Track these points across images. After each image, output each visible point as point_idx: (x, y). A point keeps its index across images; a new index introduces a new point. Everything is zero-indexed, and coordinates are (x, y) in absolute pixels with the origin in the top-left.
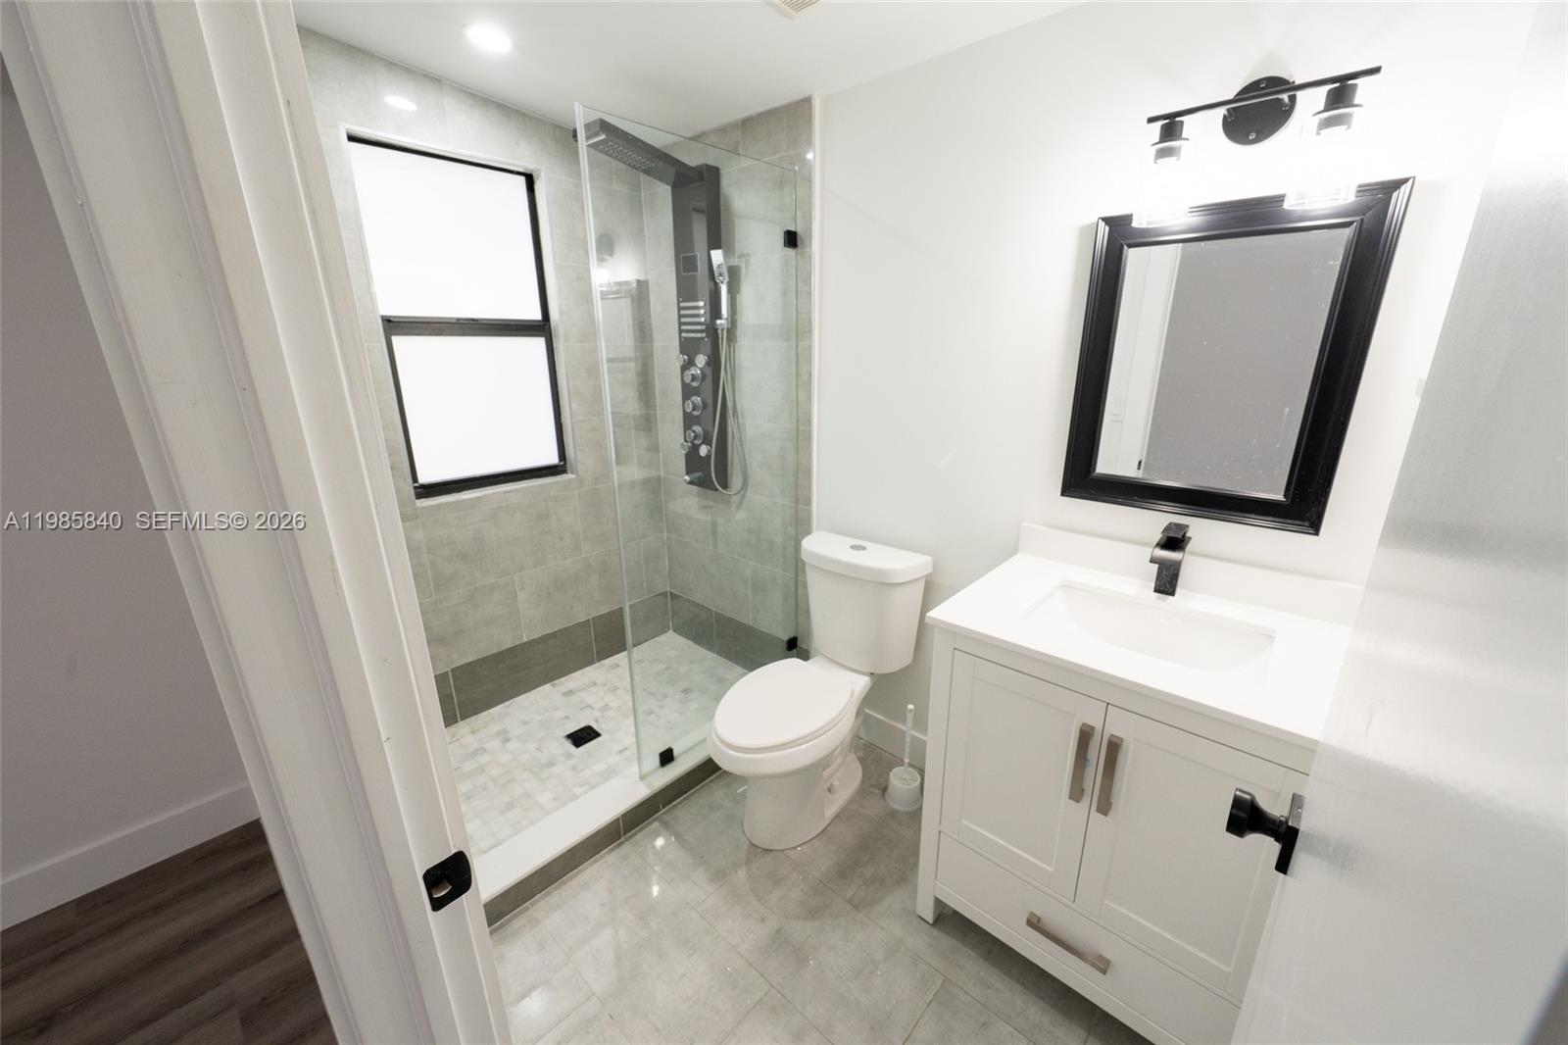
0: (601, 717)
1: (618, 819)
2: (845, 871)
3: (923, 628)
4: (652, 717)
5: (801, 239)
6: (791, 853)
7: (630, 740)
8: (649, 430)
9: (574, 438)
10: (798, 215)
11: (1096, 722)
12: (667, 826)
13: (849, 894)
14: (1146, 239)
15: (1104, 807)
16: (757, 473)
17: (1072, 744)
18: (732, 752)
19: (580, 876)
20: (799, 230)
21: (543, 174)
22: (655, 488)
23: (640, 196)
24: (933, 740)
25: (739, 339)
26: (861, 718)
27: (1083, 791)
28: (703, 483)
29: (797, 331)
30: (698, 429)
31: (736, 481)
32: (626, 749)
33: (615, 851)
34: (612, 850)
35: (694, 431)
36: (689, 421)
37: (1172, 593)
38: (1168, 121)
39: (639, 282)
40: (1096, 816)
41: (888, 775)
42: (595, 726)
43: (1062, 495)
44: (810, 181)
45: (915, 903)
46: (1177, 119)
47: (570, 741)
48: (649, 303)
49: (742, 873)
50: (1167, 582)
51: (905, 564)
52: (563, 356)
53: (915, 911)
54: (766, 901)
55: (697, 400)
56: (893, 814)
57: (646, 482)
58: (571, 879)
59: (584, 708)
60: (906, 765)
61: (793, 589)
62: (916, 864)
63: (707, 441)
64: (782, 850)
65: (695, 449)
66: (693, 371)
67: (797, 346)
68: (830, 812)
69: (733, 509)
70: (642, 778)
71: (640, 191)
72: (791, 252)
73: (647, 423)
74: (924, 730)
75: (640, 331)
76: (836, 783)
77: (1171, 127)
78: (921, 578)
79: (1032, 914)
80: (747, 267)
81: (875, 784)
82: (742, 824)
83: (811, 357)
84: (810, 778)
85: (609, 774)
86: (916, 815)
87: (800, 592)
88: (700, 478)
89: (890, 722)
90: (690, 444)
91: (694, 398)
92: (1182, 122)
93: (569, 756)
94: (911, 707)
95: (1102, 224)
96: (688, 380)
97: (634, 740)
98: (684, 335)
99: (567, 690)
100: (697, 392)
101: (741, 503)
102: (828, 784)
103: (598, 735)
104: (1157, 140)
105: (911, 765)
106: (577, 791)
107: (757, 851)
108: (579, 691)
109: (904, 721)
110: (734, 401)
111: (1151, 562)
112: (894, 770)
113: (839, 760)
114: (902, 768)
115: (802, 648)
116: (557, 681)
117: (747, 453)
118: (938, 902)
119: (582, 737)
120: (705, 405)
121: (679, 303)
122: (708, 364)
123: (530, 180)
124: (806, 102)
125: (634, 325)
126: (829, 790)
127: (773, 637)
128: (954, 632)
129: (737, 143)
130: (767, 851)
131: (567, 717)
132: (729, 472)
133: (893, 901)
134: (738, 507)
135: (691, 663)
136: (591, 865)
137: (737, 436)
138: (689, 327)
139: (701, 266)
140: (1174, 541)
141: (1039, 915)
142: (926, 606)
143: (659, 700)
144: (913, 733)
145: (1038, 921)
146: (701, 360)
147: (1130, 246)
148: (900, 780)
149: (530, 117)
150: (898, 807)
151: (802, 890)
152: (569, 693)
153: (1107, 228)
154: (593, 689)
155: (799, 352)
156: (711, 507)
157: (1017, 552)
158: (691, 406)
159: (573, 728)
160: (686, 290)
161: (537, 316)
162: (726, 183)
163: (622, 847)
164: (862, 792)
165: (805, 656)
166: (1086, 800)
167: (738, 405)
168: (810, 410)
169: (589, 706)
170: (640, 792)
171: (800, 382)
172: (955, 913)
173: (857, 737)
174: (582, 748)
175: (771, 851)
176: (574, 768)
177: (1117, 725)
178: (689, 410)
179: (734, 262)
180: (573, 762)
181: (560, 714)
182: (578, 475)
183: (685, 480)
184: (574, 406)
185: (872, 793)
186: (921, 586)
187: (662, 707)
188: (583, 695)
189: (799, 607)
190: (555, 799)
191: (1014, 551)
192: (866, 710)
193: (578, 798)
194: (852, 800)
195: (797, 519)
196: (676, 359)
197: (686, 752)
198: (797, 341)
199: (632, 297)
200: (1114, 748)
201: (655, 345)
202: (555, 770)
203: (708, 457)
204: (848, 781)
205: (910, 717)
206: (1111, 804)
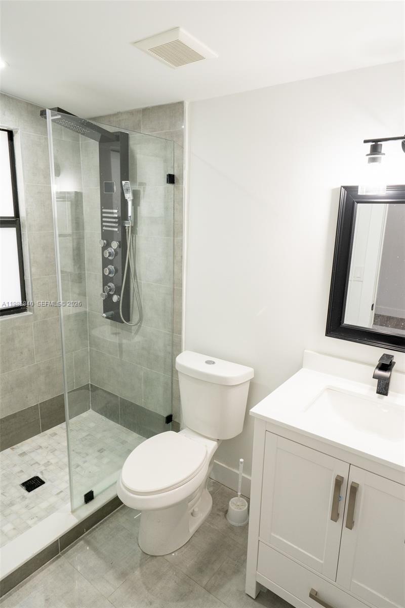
0: (45, 470)
1: (58, 540)
2: (201, 567)
3: (247, 418)
4: (79, 469)
5: (177, 179)
6: (168, 558)
7: (65, 485)
8: (80, 282)
9: (32, 289)
10: (175, 165)
11: (344, 475)
12: (88, 543)
13: (204, 582)
14: (366, 200)
15: (350, 524)
16: (148, 312)
17: (332, 487)
18: (132, 495)
19: (31, 581)
20: (175, 174)
21: (19, 132)
22: (83, 319)
23: (79, 144)
24: (255, 478)
25: (138, 233)
26: (212, 466)
27: (338, 514)
28: (115, 318)
29: (174, 231)
30: (112, 285)
31: (135, 317)
32: (62, 492)
33: (54, 563)
34: (54, 561)
35: (109, 287)
36: (106, 280)
37: (386, 394)
38: (374, 143)
39: (76, 193)
40: (346, 530)
41: (229, 503)
42: (41, 477)
43: (326, 335)
44: (183, 148)
45: (245, 587)
46: (379, 143)
47: (24, 488)
48: (82, 207)
49: (137, 573)
50: (383, 388)
51: (237, 373)
52: (27, 239)
53: (245, 591)
54: (153, 591)
55: (112, 267)
56: (231, 528)
57: (77, 315)
58: (26, 583)
59: (34, 464)
60: (239, 496)
61: (170, 384)
62: (245, 561)
63: (117, 292)
64: (163, 556)
65: (109, 297)
66: (110, 250)
67: (174, 239)
68: (192, 529)
69: (133, 334)
70: (73, 512)
71: (79, 141)
72: (171, 186)
73: (80, 278)
74: (250, 474)
75: (76, 223)
76: (196, 510)
77: (376, 147)
78: (247, 381)
79: (312, 590)
80: (144, 191)
81: (221, 510)
82: (137, 539)
83: (182, 246)
84: (181, 508)
85: (51, 509)
86: (245, 528)
87: (174, 386)
88: (112, 315)
89: (230, 468)
90: (106, 294)
91: (110, 266)
92: (381, 145)
93: (24, 498)
94: (241, 460)
95: (343, 190)
96: (107, 255)
97: (68, 485)
98: (104, 228)
99: (21, 452)
100: (111, 262)
101: (138, 331)
102: (191, 511)
103: (43, 483)
104: (369, 153)
105: (242, 496)
106: (30, 522)
107: (148, 557)
108: (30, 452)
109: (237, 467)
110: (135, 268)
111: (373, 378)
112: (232, 500)
113: (198, 495)
114: (237, 498)
115: (175, 422)
116: (14, 447)
117: (142, 301)
118: (259, 585)
119: (32, 484)
120: (116, 271)
121: (102, 209)
122: (119, 246)
123: (11, 135)
124: (181, 104)
125: (72, 220)
126: (192, 514)
127: (157, 414)
128: (266, 421)
129: (139, 121)
130: (153, 556)
131: (22, 471)
132: (131, 312)
133: (232, 585)
134: (136, 333)
135: (105, 431)
136: (39, 573)
137: (136, 290)
138: (108, 224)
139: (116, 188)
140: (386, 366)
141: (316, 590)
142: (250, 404)
143: (83, 457)
144: (243, 475)
145: (316, 595)
146: (115, 245)
147: (358, 202)
148: (235, 506)
149: (12, 98)
150: (233, 523)
151: (176, 582)
152: (23, 454)
153: (346, 192)
154: (39, 451)
155: (175, 244)
156: (119, 333)
157: (302, 367)
158: (108, 271)
159: (26, 478)
160: (106, 203)
161: (11, 214)
162: (132, 143)
163: (59, 559)
164: (212, 515)
165: (177, 428)
166: (340, 520)
167: (137, 272)
168: (181, 277)
169: (37, 463)
170: (72, 521)
171: (175, 261)
172: (269, 591)
173: (209, 478)
174: (32, 492)
175: (156, 556)
176: (27, 506)
177: (355, 477)
178: (107, 274)
179: (137, 188)
180: (27, 502)
181: (17, 469)
182: (34, 312)
183: (103, 317)
184: (33, 270)
185: (218, 515)
186: (248, 385)
187: (85, 462)
188: (32, 455)
189: (173, 395)
190: (14, 529)
191: (300, 367)
192: (215, 461)
193: (30, 527)
194: (206, 520)
195: (173, 342)
196: (99, 243)
197: (101, 493)
198: (174, 237)
199: (71, 201)
200: (354, 489)
201: (86, 231)
202: (15, 508)
203: (118, 302)
204: (204, 508)
205: (241, 466)
206: (354, 522)
